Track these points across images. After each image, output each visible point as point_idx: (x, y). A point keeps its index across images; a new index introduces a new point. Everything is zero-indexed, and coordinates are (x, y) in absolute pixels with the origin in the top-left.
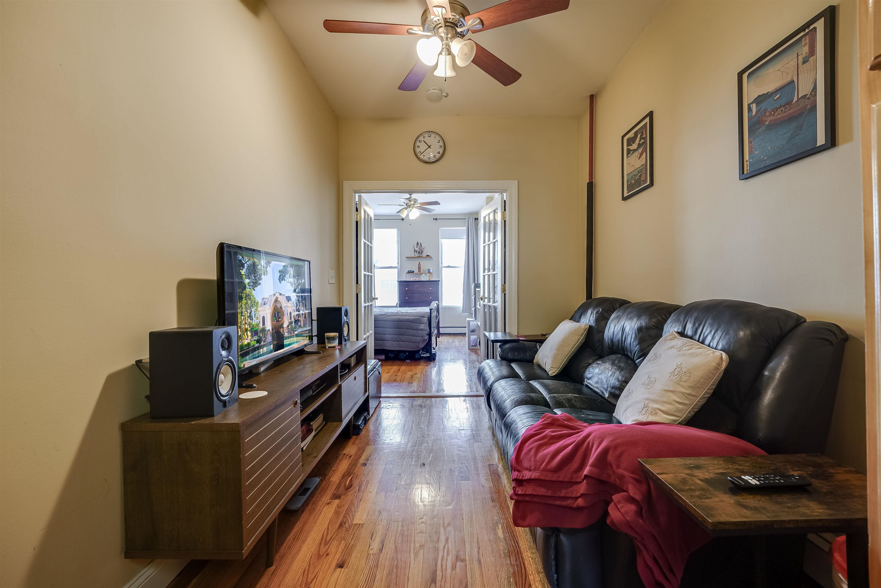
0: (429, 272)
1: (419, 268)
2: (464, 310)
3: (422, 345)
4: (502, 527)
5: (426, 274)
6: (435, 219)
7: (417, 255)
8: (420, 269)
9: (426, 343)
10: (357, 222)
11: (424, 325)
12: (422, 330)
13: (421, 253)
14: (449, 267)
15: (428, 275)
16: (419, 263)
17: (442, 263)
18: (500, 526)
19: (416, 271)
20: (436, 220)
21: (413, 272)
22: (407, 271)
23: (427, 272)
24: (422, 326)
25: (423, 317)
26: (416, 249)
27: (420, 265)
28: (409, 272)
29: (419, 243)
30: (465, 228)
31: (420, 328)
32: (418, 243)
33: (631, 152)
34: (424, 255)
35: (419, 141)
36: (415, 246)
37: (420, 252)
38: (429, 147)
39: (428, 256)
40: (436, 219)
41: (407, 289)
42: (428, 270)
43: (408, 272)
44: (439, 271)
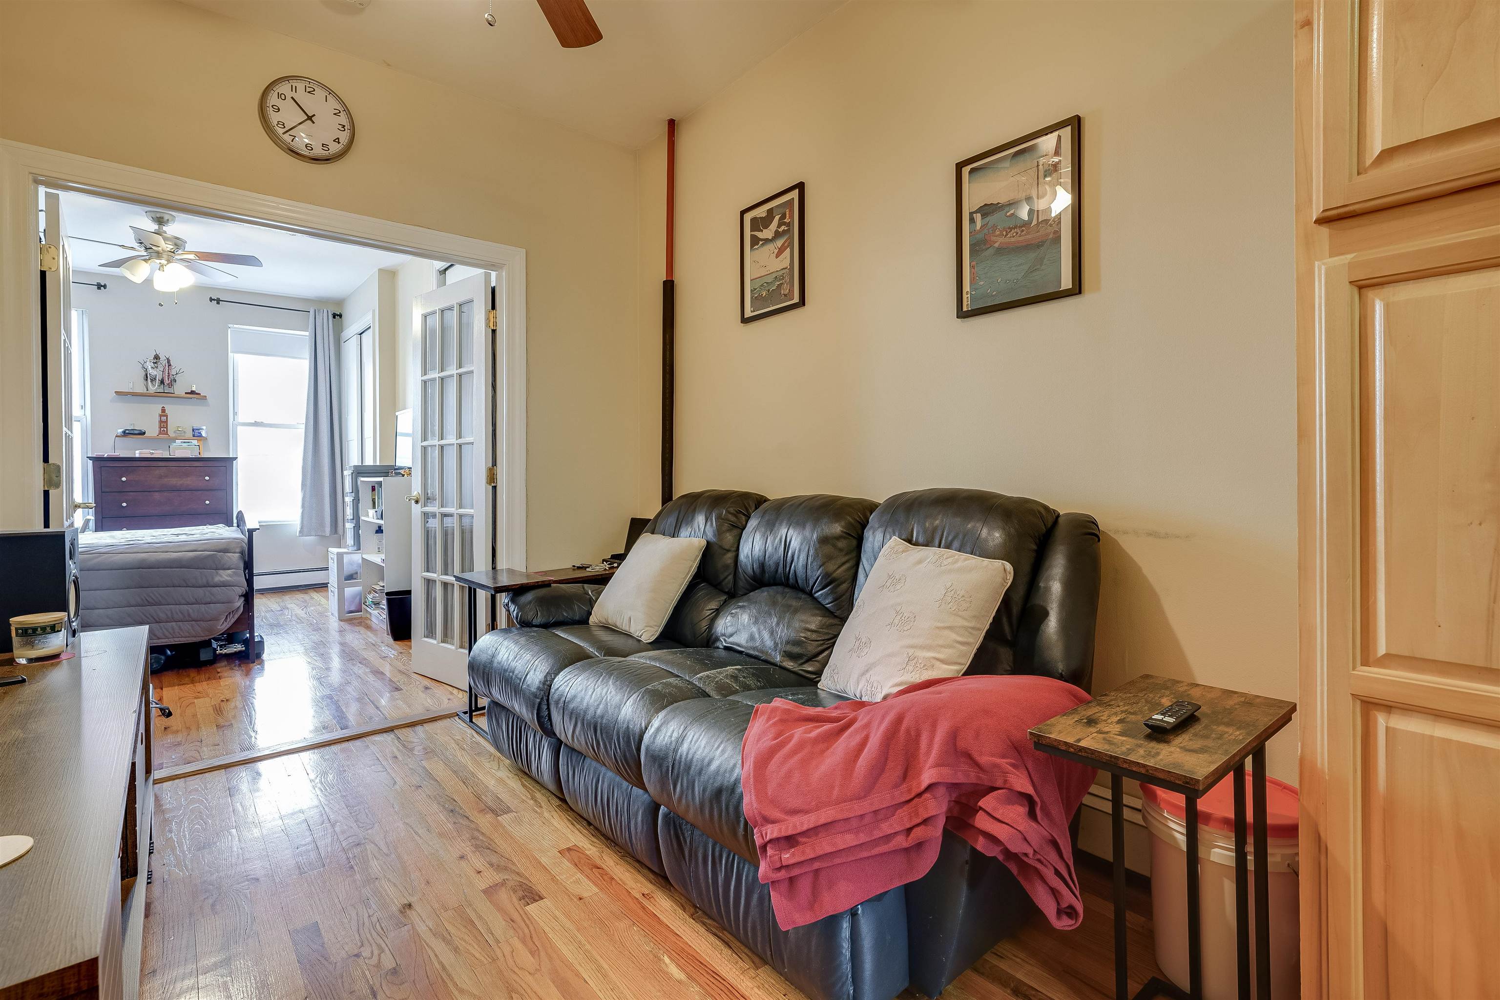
0: (196, 434)
1: (163, 424)
2: (305, 530)
3: (223, 626)
4: (669, 957)
5: (186, 440)
6: (214, 300)
7: (153, 388)
8: (167, 428)
9: (236, 617)
10: (43, 274)
11: (229, 572)
12: (225, 585)
13: (170, 385)
14: (256, 424)
15: (195, 442)
16: (163, 410)
17: (235, 414)
18: (666, 959)
19: (152, 430)
20: (218, 303)
21: (144, 433)
22: (120, 431)
23: (190, 434)
24: (225, 576)
25: (225, 551)
26: (153, 372)
27: (167, 416)
28: (126, 434)
29: (162, 358)
30: (307, 333)
31: (217, 579)
32: (157, 357)
33: (761, 243)
34: (180, 389)
35: (279, 96)
36: (149, 365)
37: (166, 381)
38: (310, 118)
39: (193, 392)
40: (218, 301)
41: (124, 479)
42: (193, 430)
43: (124, 432)
44: (226, 433)
